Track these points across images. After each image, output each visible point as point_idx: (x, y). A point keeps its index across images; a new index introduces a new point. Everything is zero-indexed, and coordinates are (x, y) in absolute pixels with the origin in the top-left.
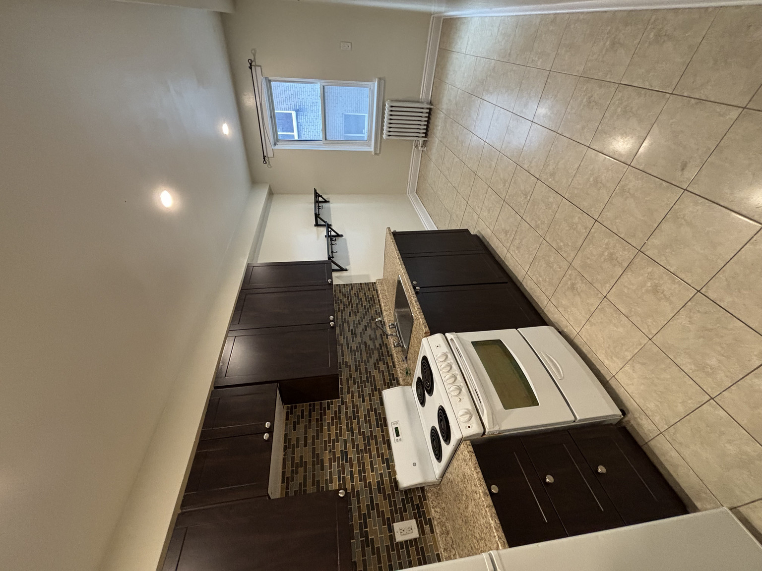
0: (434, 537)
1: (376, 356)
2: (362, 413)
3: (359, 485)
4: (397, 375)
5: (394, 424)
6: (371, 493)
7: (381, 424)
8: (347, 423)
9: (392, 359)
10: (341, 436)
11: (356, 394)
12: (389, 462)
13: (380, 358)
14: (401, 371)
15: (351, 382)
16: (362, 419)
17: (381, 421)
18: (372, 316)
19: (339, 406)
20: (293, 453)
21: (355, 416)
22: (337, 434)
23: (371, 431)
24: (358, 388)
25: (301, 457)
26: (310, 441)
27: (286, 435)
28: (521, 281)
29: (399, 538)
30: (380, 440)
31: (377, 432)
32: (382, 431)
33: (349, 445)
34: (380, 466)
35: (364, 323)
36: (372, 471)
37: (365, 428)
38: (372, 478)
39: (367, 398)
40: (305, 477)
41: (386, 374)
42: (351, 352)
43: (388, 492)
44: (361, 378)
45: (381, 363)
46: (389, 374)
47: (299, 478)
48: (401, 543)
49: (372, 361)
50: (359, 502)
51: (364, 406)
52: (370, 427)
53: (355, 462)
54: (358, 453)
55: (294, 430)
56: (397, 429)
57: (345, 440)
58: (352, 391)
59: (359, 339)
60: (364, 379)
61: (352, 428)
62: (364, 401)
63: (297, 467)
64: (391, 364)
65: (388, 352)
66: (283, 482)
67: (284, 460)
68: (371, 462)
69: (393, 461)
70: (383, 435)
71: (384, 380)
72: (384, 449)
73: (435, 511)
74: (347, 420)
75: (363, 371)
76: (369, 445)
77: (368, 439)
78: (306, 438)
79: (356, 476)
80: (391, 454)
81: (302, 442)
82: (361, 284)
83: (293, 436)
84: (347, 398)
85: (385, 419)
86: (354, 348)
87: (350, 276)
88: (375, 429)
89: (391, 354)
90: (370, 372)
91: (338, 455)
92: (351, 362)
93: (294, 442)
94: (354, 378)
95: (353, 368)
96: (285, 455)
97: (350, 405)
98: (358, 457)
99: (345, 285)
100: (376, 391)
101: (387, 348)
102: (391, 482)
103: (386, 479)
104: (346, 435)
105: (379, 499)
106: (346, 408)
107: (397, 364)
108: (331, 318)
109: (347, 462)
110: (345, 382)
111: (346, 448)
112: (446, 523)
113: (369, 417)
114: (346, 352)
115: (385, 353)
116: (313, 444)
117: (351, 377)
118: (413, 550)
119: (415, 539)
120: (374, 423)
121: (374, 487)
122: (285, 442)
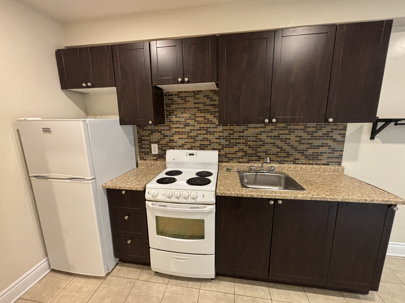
0: (151, 160)
1: (250, 151)
2: (209, 137)
3: (174, 131)
4: (232, 163)
5: (196, 154)
6: (170, 136)
7: (201, 147)
8: (204, 128)
9: (245, 162)
10: (198, 124)
11: (221, 134)
12: (181, 147)
13: (247, 154)
14: (232, 166)
15: (231, 132)
16: (206, 136)
17: (203, 147)
18: (292, 155)
19: (215, 123)
20: (191, 96)
21: (208, 132)
22: (199, 121)
23: (198, 140)
24: (226, 136)
25: (189, 101)
26: (197, 105)
27: (201, 91)
28: (270, 289)
29: (153, 145)
30: (193, 145)
31: (198, 144)
32: (197, 147)
33: (192, 128)
34: (181, 142)
35: (285, 147)
36: (179, 138)
37: (200, 137)
38: (176, 138)
39: (218, 141)
40: (179, 104)
41: (234, 156)
42: (256, 134)
43: (169, 144)
44: (233, 139)
45: (243, 154)
46: (233, 158)
47: (179, 101)
48: (151, 146)
49: (246, 148)
50: (166, 130)
51: (213, 138)
52: (200, 140)
53: (183, 130)
54: (188, 132)
55: (204, 96)
56: (193, 155)
57: (195, 126)
58: (224, 132)
59: (269, 140)
60: (232, 141)
61: (201, 130)
62: (216, 138)
63: (184, 99)
64: (241, 160)
65: (253, 160)
66: (178, 92)
67: (188, 92)
68: (183, 138)
69: (182, 149)
70: (195, 147)
71: (229, 154)
72: (188, 146)
73: (159, 163)
74: (206, 128)
75: (238, 141)
76: (191, 138)
77: (194, 138)
78: (198, 103)
79: (177, 130)
80: (185, 149)
81: (196, 101)
82: (343, 151)
83: (201, 96)
84: (220, 128)
85: (204, 149)
86: (259, 137)
87: (359, 141)
88: (199, 143)
89: (249, 162)
90: (237, 145)
91: (188, 121)
92: (246, 133)
93: (197, 96)
94: (234, 134)
95: (241, 134)
96: (190, 92)
97: (215, 130)
98: (185, 132)
99: (344, 136)
100: (222, 147)
101: (255, 160)
102: (173, 146)
103: (175, 144)
104: (198, 126)
105: (167, 139)
106: (213, 128)
107: (239, 164)
108: (274, 120)
109: (184, 126)
110: (232, 128)
111: (191, 126)
112: (154, 167)
113: (206, 141)
114: (257, 131)
115: (251, 158)
116: (195, 108)
117: (235, 132)
118: (148, 150)
119: (151, 152)
120: (202, 143)
121: (172, 138)
122: (198, 91)
